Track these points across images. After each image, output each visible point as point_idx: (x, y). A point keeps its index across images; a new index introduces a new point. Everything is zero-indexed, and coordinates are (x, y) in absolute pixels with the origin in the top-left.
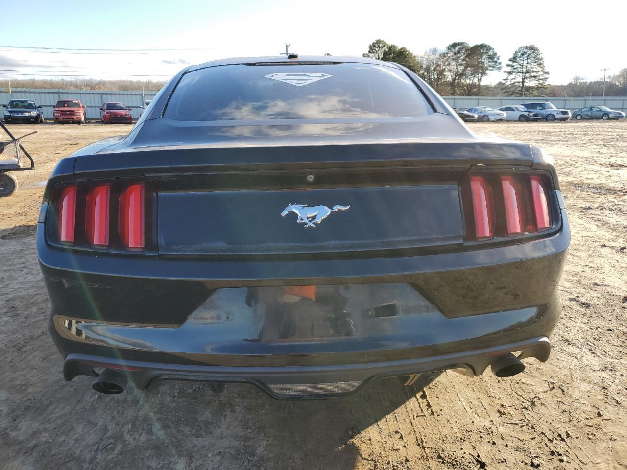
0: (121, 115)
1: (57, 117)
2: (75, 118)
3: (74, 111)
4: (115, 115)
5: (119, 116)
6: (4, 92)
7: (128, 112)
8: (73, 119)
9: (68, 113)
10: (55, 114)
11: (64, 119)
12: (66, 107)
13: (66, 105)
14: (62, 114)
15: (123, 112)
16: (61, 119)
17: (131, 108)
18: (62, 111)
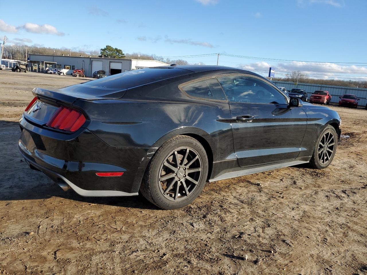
0: (349, 102)
1: (311, 99)
2: (321, 101)
3: (321, 97)
4: (347, 101)
5: (348, 103)
6: (294, 84)
7: (356, 101)
8: (319, 101)
9: (317, 97)
10: (311, 98)
11: (314, 100)
12: (319, 94)
13: (319, 93)
14: (315, 98)
15: (352, 100)
16: (313, 100)
17: (359, 99)
18: (314, 96)
